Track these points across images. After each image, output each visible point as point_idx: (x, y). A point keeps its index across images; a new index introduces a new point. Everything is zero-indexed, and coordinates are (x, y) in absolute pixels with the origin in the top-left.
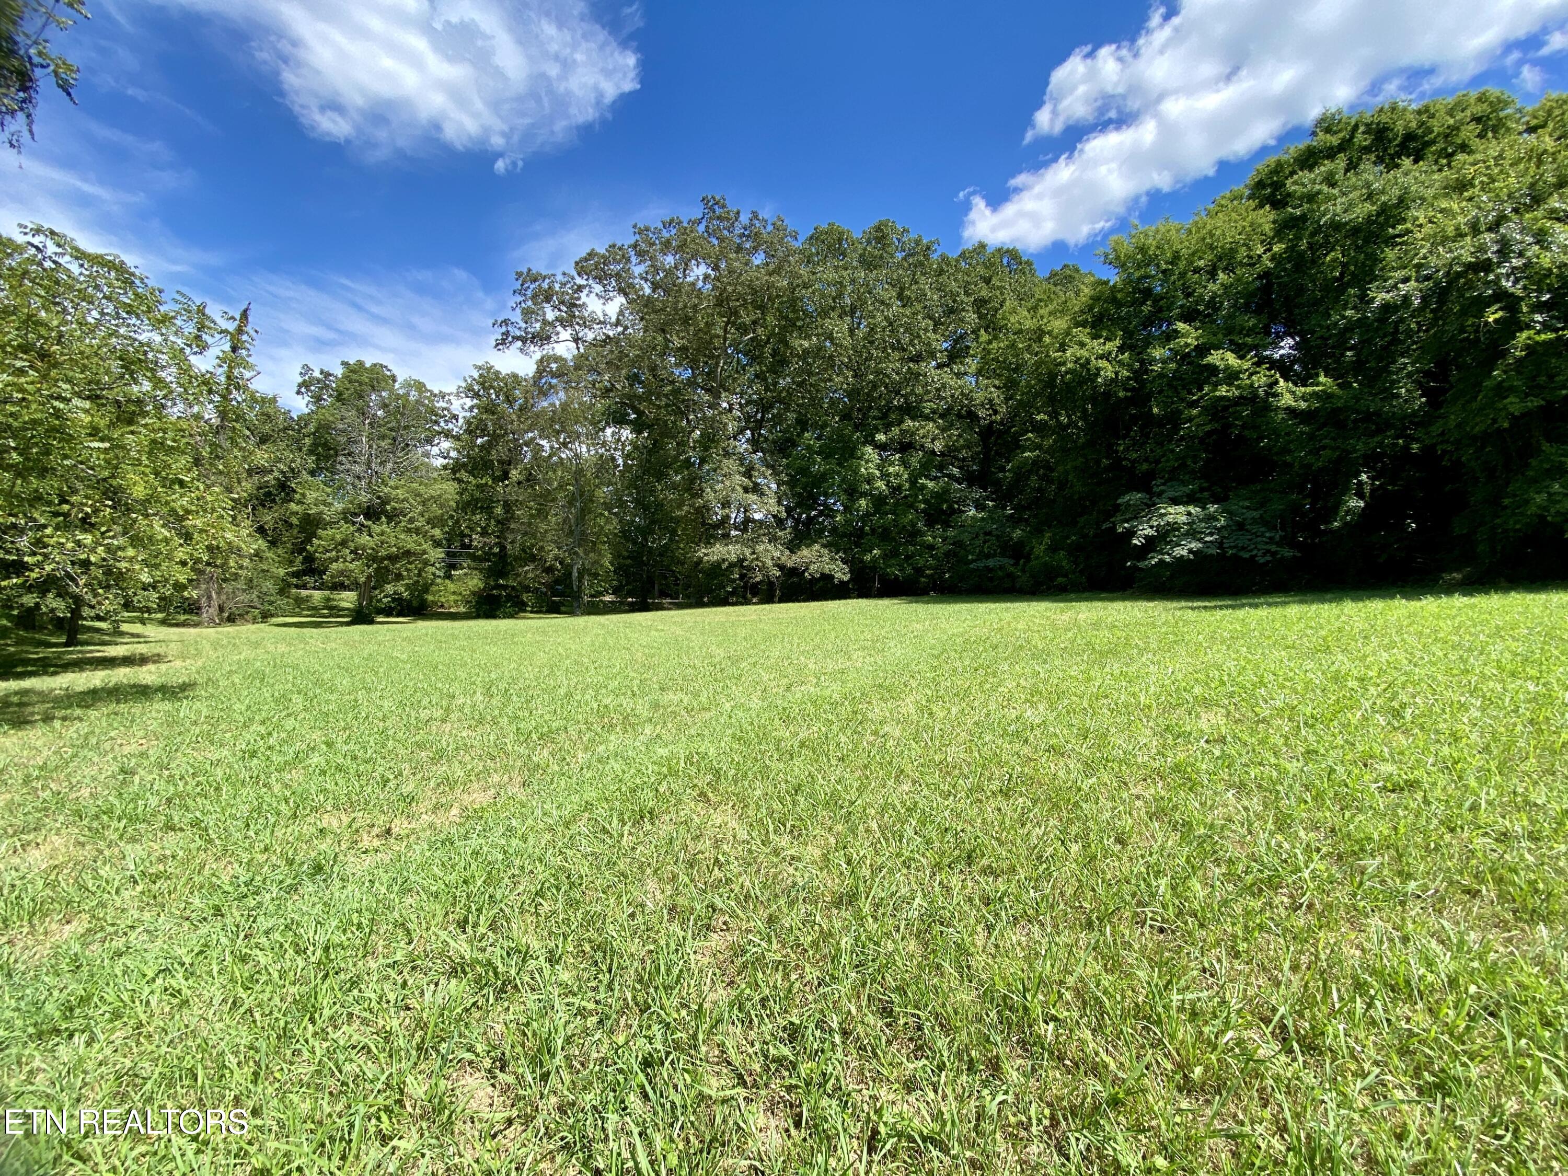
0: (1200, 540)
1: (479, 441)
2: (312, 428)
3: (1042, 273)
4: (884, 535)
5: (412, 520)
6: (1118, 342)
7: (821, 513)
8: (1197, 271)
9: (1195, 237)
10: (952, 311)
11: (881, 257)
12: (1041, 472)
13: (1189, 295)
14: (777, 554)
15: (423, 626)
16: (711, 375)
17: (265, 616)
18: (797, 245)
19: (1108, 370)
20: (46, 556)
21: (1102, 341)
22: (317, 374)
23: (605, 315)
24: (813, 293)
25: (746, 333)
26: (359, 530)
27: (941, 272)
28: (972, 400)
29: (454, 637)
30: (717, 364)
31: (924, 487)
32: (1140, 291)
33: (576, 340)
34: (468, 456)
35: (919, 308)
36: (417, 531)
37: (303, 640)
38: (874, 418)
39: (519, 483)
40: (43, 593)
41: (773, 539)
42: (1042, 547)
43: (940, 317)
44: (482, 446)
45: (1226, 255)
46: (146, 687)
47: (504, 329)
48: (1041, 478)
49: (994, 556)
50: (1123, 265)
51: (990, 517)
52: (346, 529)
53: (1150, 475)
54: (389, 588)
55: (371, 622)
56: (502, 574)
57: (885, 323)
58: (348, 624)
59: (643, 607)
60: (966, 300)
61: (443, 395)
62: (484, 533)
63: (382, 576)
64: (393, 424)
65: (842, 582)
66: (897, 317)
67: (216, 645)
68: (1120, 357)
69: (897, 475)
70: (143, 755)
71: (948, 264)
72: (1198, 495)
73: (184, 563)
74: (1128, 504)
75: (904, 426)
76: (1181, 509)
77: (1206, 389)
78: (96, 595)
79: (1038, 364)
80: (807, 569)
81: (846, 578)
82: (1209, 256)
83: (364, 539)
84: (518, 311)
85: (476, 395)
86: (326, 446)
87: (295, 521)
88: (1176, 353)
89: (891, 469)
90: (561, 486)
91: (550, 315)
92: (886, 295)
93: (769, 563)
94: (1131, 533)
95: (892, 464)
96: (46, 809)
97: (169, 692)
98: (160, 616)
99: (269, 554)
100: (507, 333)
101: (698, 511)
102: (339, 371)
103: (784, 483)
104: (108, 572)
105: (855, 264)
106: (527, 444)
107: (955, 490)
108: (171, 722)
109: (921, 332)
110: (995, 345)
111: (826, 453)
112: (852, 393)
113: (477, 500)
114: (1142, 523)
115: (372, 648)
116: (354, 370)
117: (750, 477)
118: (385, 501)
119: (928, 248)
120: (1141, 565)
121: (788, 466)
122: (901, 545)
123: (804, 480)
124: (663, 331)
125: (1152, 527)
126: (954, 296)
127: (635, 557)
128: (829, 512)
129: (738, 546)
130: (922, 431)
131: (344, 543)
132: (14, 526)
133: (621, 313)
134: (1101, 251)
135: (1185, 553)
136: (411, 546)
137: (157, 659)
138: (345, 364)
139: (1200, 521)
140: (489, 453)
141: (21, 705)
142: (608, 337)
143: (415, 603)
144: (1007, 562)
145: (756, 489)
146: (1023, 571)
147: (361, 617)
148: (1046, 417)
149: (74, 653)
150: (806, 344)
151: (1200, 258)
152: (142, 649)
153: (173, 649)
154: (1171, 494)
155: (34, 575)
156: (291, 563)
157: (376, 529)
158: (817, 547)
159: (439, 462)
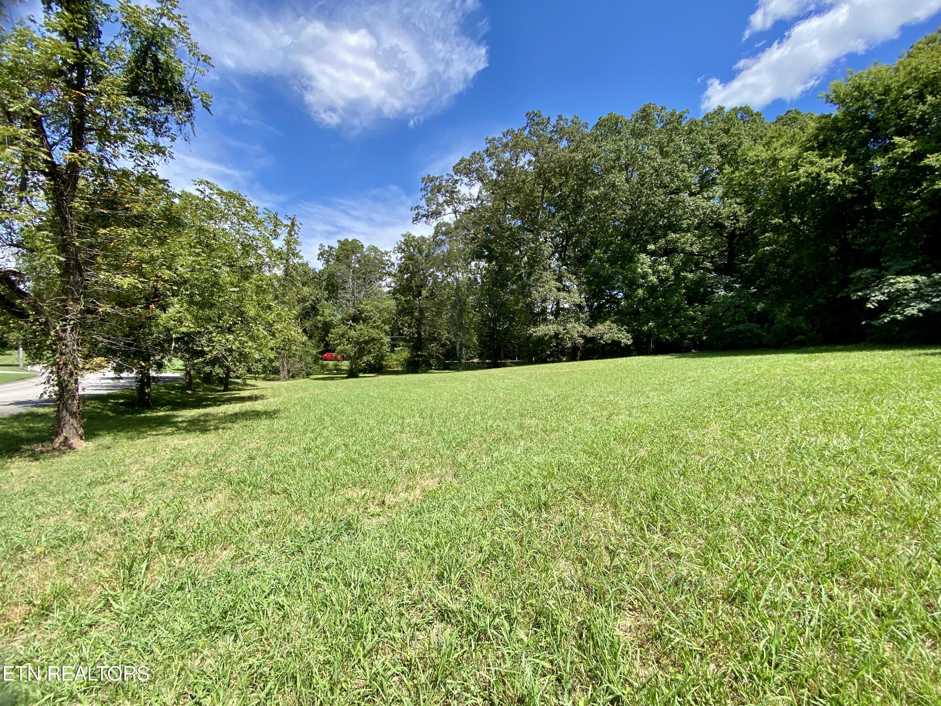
0: (927, 301)
1: (406, 276)
2: (325, 277)
3: (769, 120)
4: (657, 313)
5: (375, 322)
6: (843, 158)
7: (608, 301)
8: (906, 97)
9: (902, 73)
10: (700, 156)
11: (646, 129)
12: (778, 260)
13: (900, 117)
14: (581, 329)
15: (381, 377)
16: (534, 221)
17: (308, 375)
18: (588, 131)
19: (836, 179)
20: (213, 347)
21: (830, 158)
22: (326, 248)
23: (471, 195)
24: (600, 159)
25: (555, 192)
26: (350, 328)
27: (691, 131)
28: (720, 214)
29: (399, 384)
30: (538, 214)
31: (685, 278)
32: (858, 118)
33: (455, 212)
34: (400, 285)
35: (677, 157)
36: (378, 327)
37: (326, 387)
38: (646, 235)
39: (427, 297)
40: (213, 366)
41: (578, 320)
42: (784, 314)
43: (692, 161)
44: (407, 279)
45: (930, 82)
46: (258, 412)
47: (416, 212)
48: (778, 265)
49: (743, 322)
50: (843, 102)
51: (738, 295)
52: (344, 328)
53: (878, 254)
54: (365, 359)
55: (357, 377)
56: (419, 349)
57: (651, 171)
58: (346, 378)
59: (495, 365)
60: (711, 146)
61: (386, 253)
62: (410, 327)
63: (361, 352)
64: (364, 271)
65: (626, 345)
66: (661, 166)
67: (287, 390)
68: (846, 168)
69: (665, 271)
70: (258, 449)
71: (697, 125)
72: (923, 267)
73: (272, 349)
74: (860, 279)
75: (669, 238)
76: (909, 278)
77: (925, 185)
78: (236, 366)
79: (772, 184)
80: (602, 338)
81: (629, 343)
82: (916, 86)
83: (352, 333)
84: (424, 200)
85: (403, 251)
86: (332, 285)
87: (320, 325)
88: (896, 160)
89: (660, 268)
90: (449, 298)
91: (441, 200)
92: (652, 153)
93: (576, 335)
94: (866, 299)
95: (661, 264)
96: (215, 478)
97: (270, 414)
98: (262, 376)
99: (309, 343)
100: (418, 214)
101: (528, 305)
102: (336, 245)
103: (584, 283)
104: (241, 354)
105: (628, 136)
106: (430, 276)
107: (709, 279)
108: (271, 431)
109: (679, 173)
110: (737, 173)
111: (612, 261)
112: (630, 221)
113: (406, 309)
114: (873, 292)
115: (358, 391)
116: (343, 244)
117: (561, 282)
118: (361, 312)
119: (681, 117)
120: (875, 323)
121: (585, 273)
122: (669, 318)
123: (597, 280)
124: (504, 199)
125: (883, 294)
126: (702, 145)
127: (490, 335)
128: (614, 300)
129: (555, 326)
130: (682, 240)
131: (343, 336)
132: (199, 332)
133: (480, 192)
134: (824, 93)
135: (915, 312)
136: (375, 336)
137: (262, 397)
138: (339, 241)
139: (927, 286)
140: (411, 282)
141: (205, 421)
142: (473, 208)
143: (377, 366)
144: (754, 326)
145: (565, 289)
146: (768, 332)
147: (352, 374)
148: (781, 221)
149: (228, 395)
150: (597, 193)
151: (908, 88)
152: (256, 392)
153: (269, 392)
154: (899, 267)
155: (209, 357)
156: (319, 347)
157: (358, 327)
158: (608, 322)
159: (387, 289)
